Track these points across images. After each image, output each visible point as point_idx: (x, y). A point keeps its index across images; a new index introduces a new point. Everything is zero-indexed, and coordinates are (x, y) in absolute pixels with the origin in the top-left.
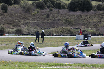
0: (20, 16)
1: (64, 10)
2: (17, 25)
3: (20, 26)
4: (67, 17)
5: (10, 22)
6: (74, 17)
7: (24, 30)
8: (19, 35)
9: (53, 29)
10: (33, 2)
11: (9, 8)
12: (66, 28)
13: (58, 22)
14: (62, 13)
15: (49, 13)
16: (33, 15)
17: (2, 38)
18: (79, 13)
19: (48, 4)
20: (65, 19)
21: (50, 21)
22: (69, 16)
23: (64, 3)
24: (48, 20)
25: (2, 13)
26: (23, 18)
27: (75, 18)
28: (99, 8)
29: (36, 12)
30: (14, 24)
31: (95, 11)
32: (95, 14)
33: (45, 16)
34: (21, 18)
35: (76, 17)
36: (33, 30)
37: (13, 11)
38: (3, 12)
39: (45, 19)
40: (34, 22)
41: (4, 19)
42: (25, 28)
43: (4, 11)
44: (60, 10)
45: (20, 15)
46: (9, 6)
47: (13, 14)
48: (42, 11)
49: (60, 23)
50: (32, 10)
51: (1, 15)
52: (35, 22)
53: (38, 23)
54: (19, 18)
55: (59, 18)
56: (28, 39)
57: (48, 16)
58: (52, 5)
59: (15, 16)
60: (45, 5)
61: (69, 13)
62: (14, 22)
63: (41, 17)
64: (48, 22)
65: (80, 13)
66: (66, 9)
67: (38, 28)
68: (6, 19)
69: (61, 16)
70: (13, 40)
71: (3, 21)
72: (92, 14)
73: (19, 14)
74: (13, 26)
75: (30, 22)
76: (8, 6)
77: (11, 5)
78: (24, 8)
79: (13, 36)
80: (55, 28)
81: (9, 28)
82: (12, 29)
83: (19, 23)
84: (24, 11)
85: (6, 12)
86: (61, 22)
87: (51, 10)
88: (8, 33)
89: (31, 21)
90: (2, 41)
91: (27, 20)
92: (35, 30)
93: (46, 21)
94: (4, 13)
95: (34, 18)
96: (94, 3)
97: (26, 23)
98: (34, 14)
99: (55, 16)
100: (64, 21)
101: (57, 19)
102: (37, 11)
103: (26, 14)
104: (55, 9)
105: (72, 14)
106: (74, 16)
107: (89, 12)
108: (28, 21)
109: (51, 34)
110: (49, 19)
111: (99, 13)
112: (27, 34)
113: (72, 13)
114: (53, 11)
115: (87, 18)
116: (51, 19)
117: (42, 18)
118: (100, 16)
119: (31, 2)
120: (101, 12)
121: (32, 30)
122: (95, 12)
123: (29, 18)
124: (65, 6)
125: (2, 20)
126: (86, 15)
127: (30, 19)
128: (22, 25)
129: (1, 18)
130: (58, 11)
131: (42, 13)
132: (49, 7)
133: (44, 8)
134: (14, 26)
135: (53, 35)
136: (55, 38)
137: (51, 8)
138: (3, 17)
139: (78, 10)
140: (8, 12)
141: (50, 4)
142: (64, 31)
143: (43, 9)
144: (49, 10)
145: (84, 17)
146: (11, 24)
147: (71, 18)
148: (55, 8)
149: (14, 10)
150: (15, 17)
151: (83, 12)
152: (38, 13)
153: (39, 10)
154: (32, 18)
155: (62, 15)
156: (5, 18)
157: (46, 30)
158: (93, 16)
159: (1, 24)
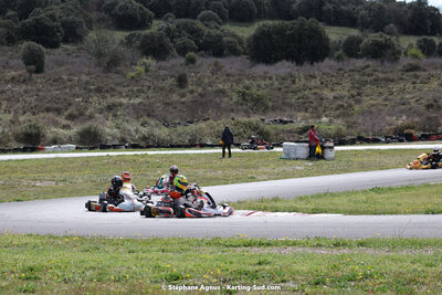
0: (87, 83)
1: (233, 58)
2: (82, 114)
3: (91, 117)
4: (247, 82)
5: (55, 106)
6: (268, 82)
7: (107, 130)
8: (91, 149)
9: (203, 125)
10: (127, 34)
11: (50, 56)
12: (245, 119)
13: (218, 100)
14: (229, 71)
15: (186, 70)
16: (132, 78)
18: (284, 68)
19: (179, 41)
20: (240, 88)
21: (188, 98)
22: (254, 78)
23: (235, 36)
24: (183, 96)
25: (28, 75)
26: (99, 90)
27: (272, 85)
28: (351, 49)
29: (142, 69)
30: (69, 111)
31: (339, 58)
32: (340, 70)
33: (171, 81)
34: (91, 91)
35: (276, 83)
36: (137, 131)
37: (63, 68)
38: (30, 71)
39: (171, 91)
40: (137, 101)
41: (32, 96)
42: (109, 123)
43: (33, 67)
44: (220, 60)
45: (88, 78)
46: (49, 50)
47: (65, 77)
48: (163, 63)
49: (223, 105)
50: (128, 63)
51: (24, 81)
52: (141, 103)
53: (151, 105)
54: (85, 89)
55: (221, 86)
57: (182, 81)
58: (192, 42)
59: (69, 83)
60: (171, 45)
61: (253, 69)
62: (70, 105)
63: (159, 85)
64: (183, 103)
65: (289, 67)
66: (239, 55)
67: (152, 123)
68: (41, 94)
69: (224, 81)
71: (31, 103)
72: (328, 71)
73: (84, 78)
74: (67, 118)
75: (121, 104)
76: (44, 50)
77: (55, 45)
78: (100, 55)
79: (70, 151)
80: (208, 122)
81: (56, 124)
82: (64, 127)
83: (86, 109)
84: (99, 65)
85: (39, 70)
86: (226, 99)
87: (191, 61)
88: (54, 142)
89: (124, 101)
91: (112, 96)
92: (142, 128)
93: (175, 97)
94: (34, 75)
95: (135, 89)
96: (335, 34)
97: (110, 108)
98: (133, 74)
99: (206, 81)
100: (235, 98)
101: (214, 89)
102: (144, 64)
103: (108, 77)
104: (202, 56)
105: (262, 73)
106: (271, 78)
107: (320, 64)
108: (117, 100)
109: (197, 143)
110: (184, 90)
111: (352, 68)
112: (117, 143)
113: (261, 69)
114: (198, 63)
115: (312, 83)
116: (192, 92)
117: (161, 89)
118: (357, 77)
119: (120, 35)
120: (360, 63)
121: (132, 129)
122: (340, 65)
123: (119, 89)
124: (239, 47)
125: (28, 100)
126: (310, 76)
127: (120, 93)
128: (97, 115)
129: (25, 92)
130: (216, 64)
131: (162, 72)
132: (182, 51)
133: (168, 53)
134: (71, 117)
135: (203, 146)
136: (212, 155)
137: (191, 54)
138: (29, 87)
139: (280, 60)
140: (45, 69)
141: (186, 39)
142: (241, 130)
143: (164, 59)
144: (183, 60)
145: (303, 81)
146: (58, 111)
147: (259, 86)
148: (202, 52)
149: (68, 63)
150: (72, 87)
151: (297, 64)
152: (147, 71)
153: (150, 61)
154: (127, 89)
155: (228, 75)
156: (39, 90)
157: (180, 129)
158: (332, 76)
159: (25, 112)
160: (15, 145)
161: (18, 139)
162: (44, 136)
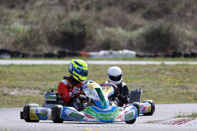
17: (51, 65)
56: (171, 71)
70: (97, 73)
90: (40, 77)
160: (46, 49)
161: (54, 40)
162: (91, 38)
